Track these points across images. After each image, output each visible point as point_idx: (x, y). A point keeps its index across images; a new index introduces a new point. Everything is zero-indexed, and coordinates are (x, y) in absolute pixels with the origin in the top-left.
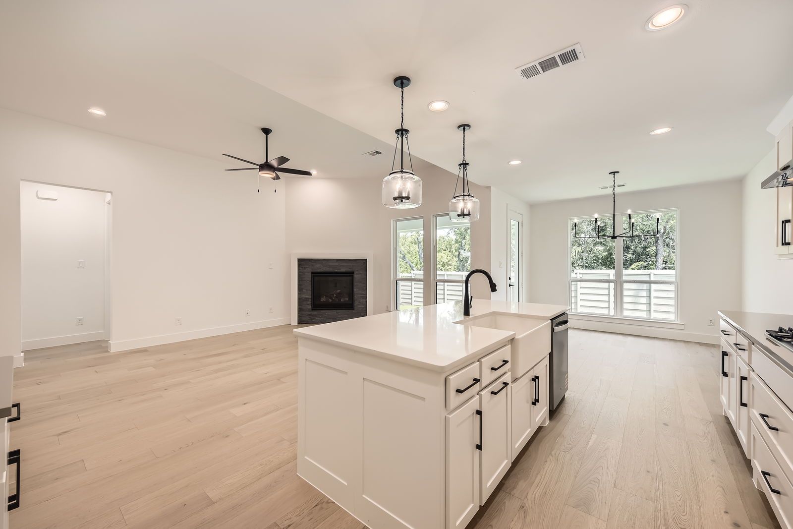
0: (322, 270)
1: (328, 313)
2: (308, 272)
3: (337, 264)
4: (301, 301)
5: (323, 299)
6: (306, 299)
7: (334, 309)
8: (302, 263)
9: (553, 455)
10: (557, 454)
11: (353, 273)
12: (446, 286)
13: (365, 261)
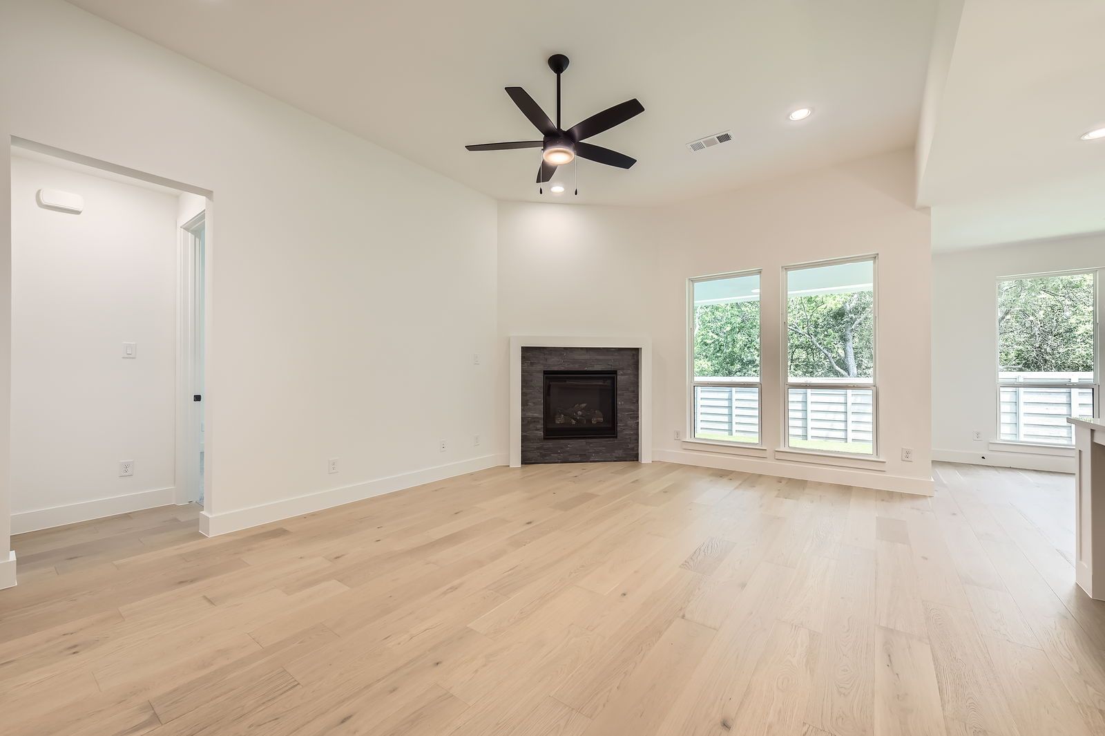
0: (562, 369)
1: (573, 444)
2: (539, 372)
3: (587, 357)
4: (526, 423)
5: (560, 420)
6: (535, 420)
7: (584, 438)
8: (529, 354)
11: (615, 372)
12: (809, 395)
13: (636, 352)
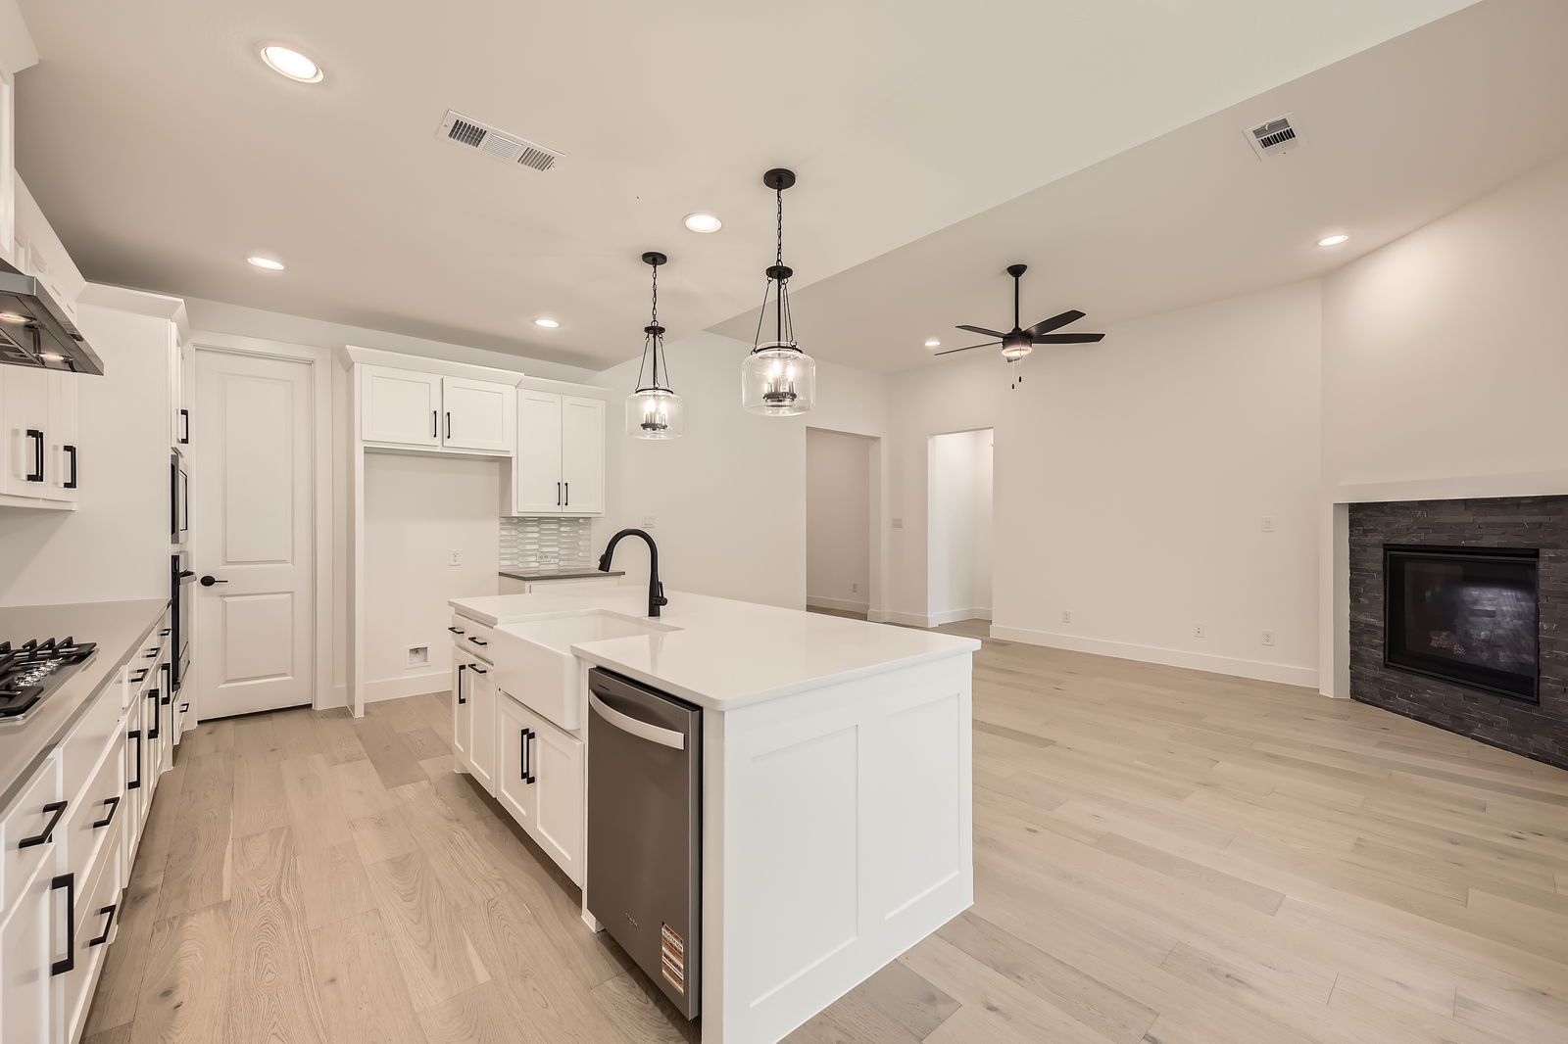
0: (1415, 540)
2: (1376, 546)
4: (1357, 632)
5: (1439, 641)
6: (1371, 629)
8: (1361, 516)
9: (499, 882)
10: (496, 888)
11: (1534, 552)
